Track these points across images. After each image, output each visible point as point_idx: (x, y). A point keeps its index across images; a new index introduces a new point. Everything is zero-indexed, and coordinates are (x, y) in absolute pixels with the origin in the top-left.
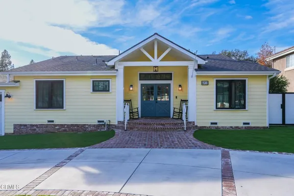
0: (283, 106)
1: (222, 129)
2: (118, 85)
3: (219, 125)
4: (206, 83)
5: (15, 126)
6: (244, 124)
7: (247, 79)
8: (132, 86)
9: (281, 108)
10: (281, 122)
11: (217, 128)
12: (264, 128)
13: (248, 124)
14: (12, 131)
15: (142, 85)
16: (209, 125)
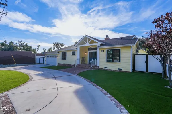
0: (147, 62)
1: (109, 70)
2: (77, 53)
3: (108, 68)
4: (103, 51)
5: (59, 64)
6: (119, 69)
7: (120, 49)
8: (86, 53)
9: (146, 63)
10: (145, 70)
11: (107, 69)
12: (129, 72)
13: (121, 69)
14: (58, 65)
15: (89, 52)
16: (104, 68)
